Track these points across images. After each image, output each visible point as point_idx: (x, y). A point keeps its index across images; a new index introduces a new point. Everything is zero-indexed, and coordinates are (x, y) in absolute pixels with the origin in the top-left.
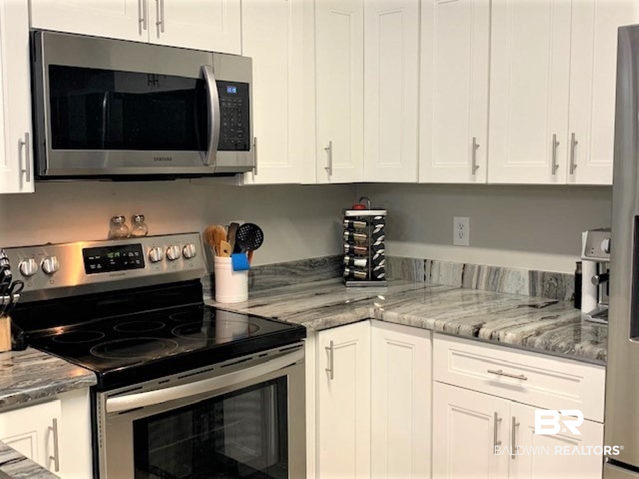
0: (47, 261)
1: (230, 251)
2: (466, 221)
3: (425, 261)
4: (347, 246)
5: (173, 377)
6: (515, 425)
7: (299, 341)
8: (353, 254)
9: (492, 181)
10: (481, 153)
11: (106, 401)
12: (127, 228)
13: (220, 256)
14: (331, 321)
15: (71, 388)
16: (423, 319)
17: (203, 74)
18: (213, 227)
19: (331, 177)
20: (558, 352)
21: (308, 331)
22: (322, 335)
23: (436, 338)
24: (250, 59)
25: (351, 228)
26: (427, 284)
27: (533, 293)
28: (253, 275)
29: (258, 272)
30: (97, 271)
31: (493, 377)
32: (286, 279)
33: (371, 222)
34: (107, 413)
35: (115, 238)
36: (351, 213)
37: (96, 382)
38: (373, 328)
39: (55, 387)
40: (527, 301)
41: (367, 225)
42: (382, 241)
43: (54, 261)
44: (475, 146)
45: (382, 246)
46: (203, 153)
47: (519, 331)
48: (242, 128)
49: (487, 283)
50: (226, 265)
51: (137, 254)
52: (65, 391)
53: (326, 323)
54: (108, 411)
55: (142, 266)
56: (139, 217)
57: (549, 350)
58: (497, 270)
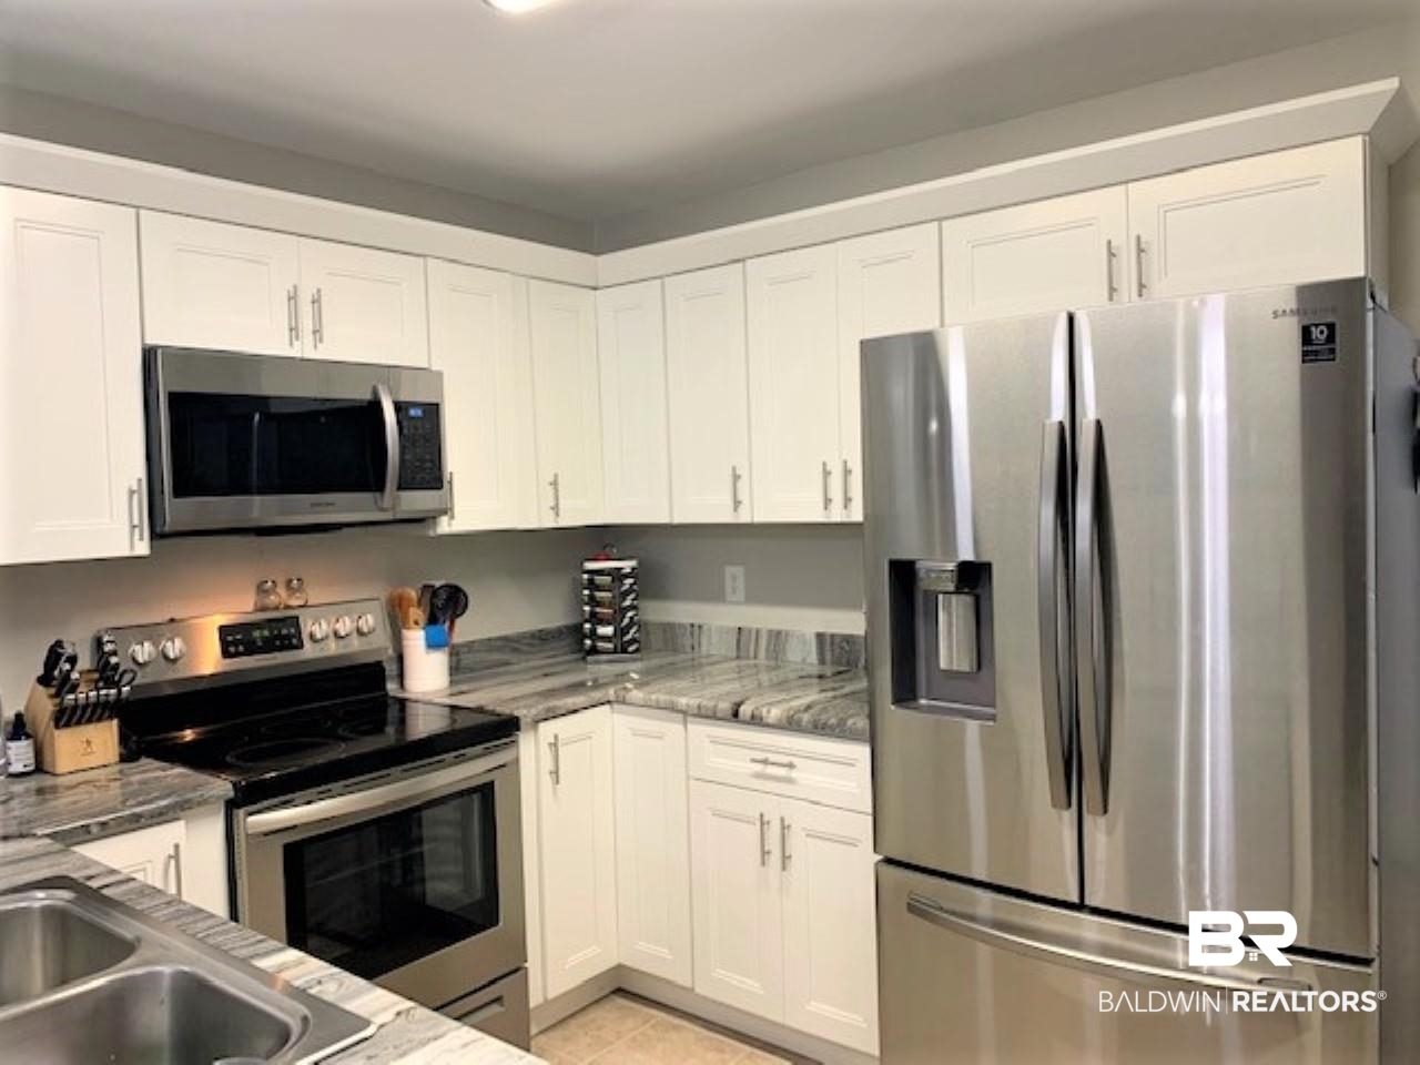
0: (169, 644)
1: (422, 622)
2: (740, 572)
3: (692, 625)
4: (587, 608)
5: (336, 786)
6: (784, 827)
7: (510, 735)
8: (596, 619)
9: (758, 519)
10: (743, 485)
11: (245, 820)
12: (280, 596)
13: (409, 628)
14: (554, 708)
15: (199, 804)
16: (674, 698)
17: (375, 392)
18: (400, 590)
19: (559, 519)
20: (828, 731)
21: (523, 724)
22: (543, 726)
23: (692, 723)
24: (440, 375)
25: (592, 585)
26: (696, 655)
27: (822, 661)
28: (457, 654)
29: (466, 649)
30: (237, 654)
31: (758, 767)
32: (506, 657)
33: (617, 575)
34: (247, 835)
35: (263, 609)
36: (590, 566)
37: (231, 794)
38: (615, 715)
39: (177, 802)
40: (815, 670)
41: (613, 581)
42: (633, 600)
43: (178, 642)
44: (736, 478)
45: (633, 607)
46: (378, 495)
47: (786, 706)
48: (432, 461)
49: (767, 650)
50: (418, 642)
51: (293, 631)
52: (190, 808)
53: (548, 710)
54: (250, 832)
55: (300, 646)
56: (295, 582)
57: (819, 729)
58: (779, 633)
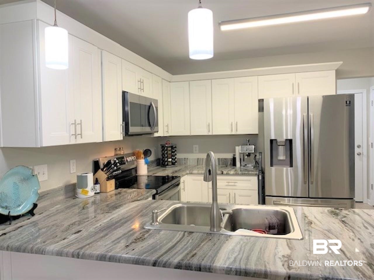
1: (144, 158)
2: (197, 146)
3: (185, 158)
6: (235, 195)
9: (214, 134)
19: (168, 134)
24: (157, 100)
26: (186, 165)
31: (227, 184)
35: (116, 155)
37: (156, 192)
49: (205, 163)
50: (142, 162)
